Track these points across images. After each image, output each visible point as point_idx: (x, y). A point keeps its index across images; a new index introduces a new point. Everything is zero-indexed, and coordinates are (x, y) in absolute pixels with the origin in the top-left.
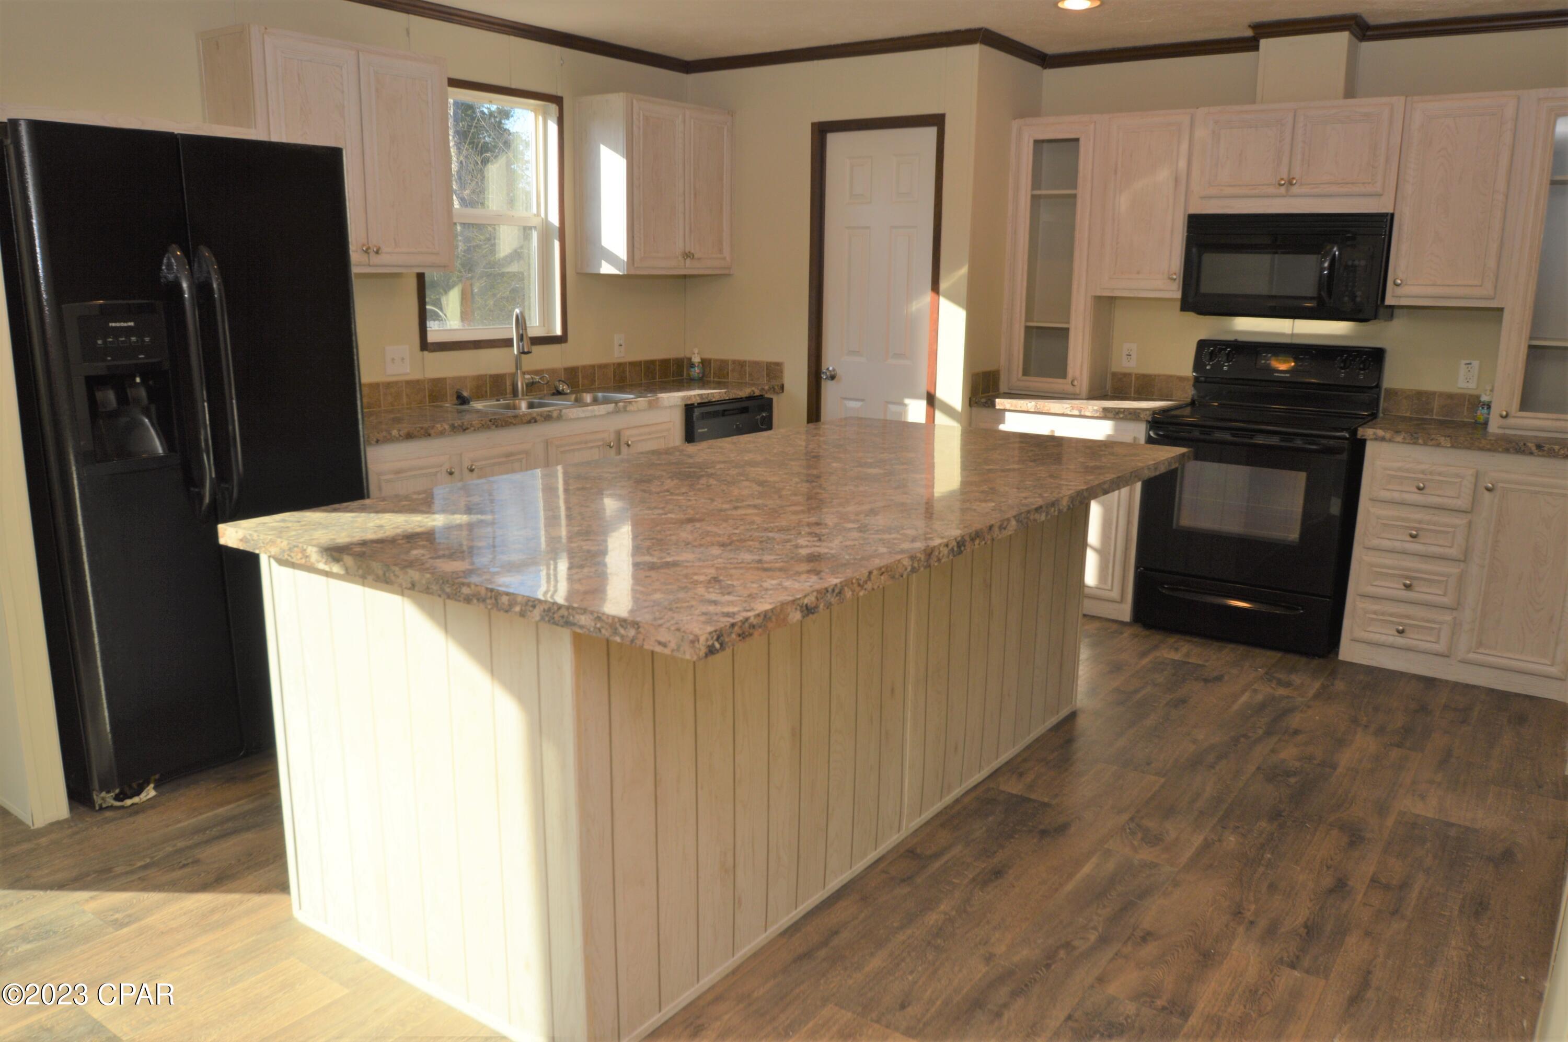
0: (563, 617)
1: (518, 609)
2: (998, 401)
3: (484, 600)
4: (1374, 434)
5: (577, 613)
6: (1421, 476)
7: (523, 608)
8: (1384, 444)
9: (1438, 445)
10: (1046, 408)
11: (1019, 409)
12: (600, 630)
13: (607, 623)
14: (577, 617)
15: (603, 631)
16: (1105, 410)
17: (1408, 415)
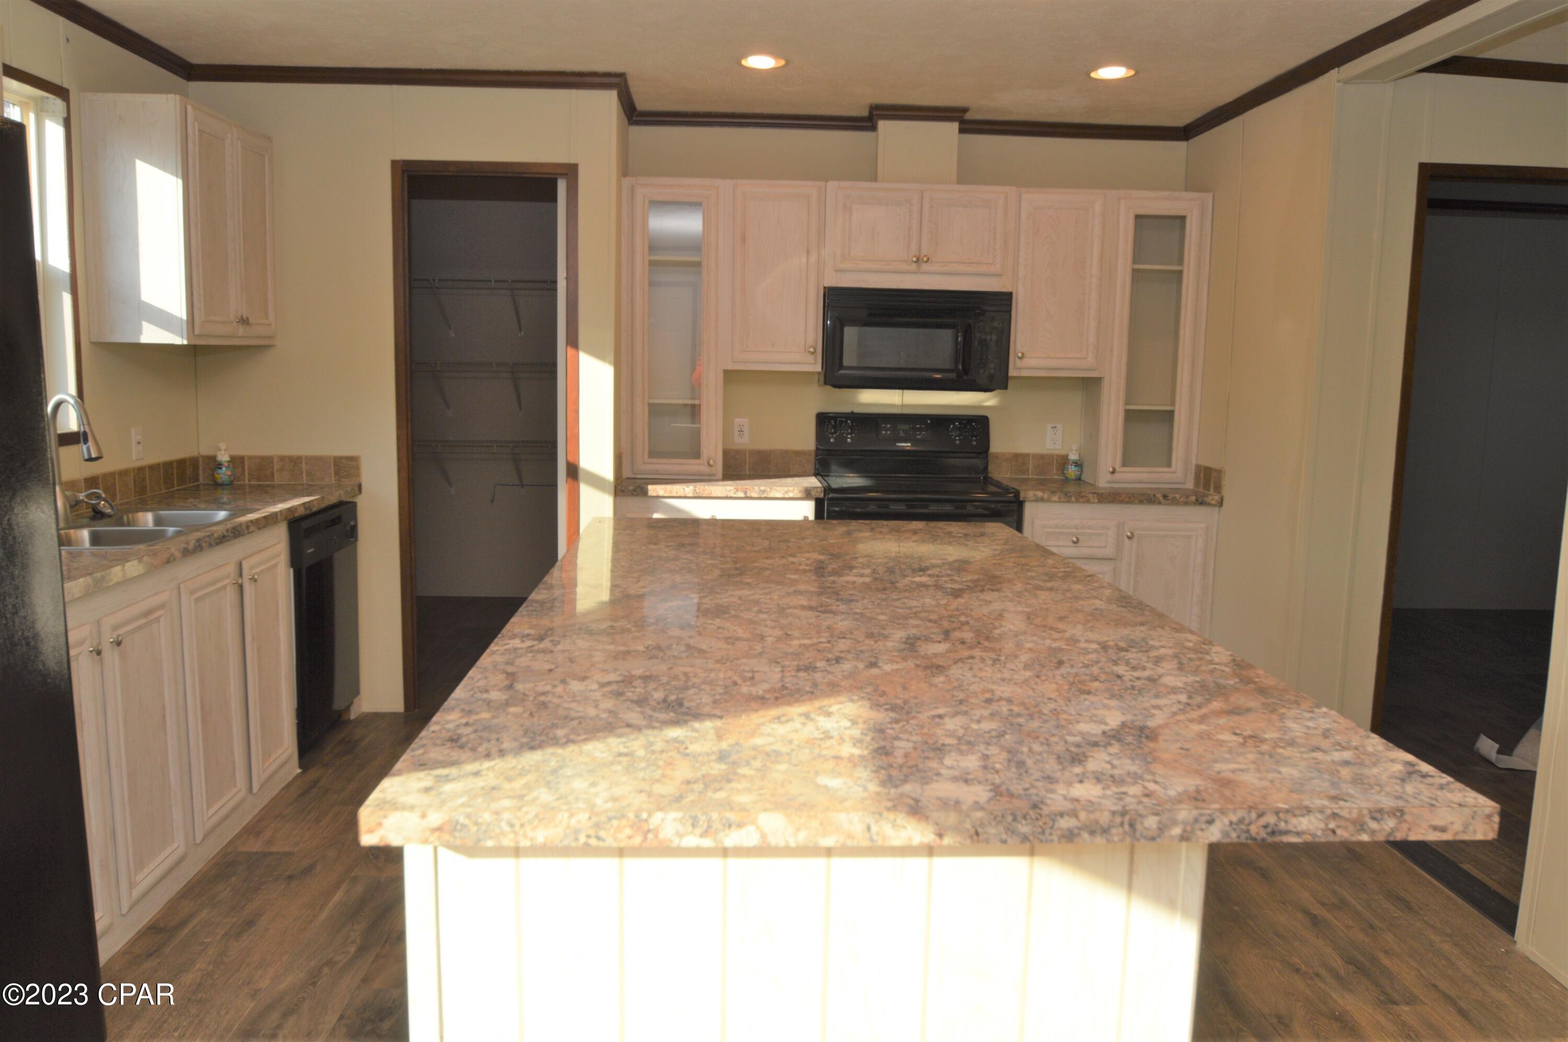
0: (1265, 827)
1: (1177, 831)
2: (650, 487)
3: (1105, 831)
4: (1035, 495)
5: (1295, 816)
6: (1074, 531)
7: (1189, 829)
9: (1088, 501)
10: (706, 492)
12: (1334, 832)
13: (1346, 819)
14: (1294, 821)
15: (1339, 832)
17: (1008, 475)
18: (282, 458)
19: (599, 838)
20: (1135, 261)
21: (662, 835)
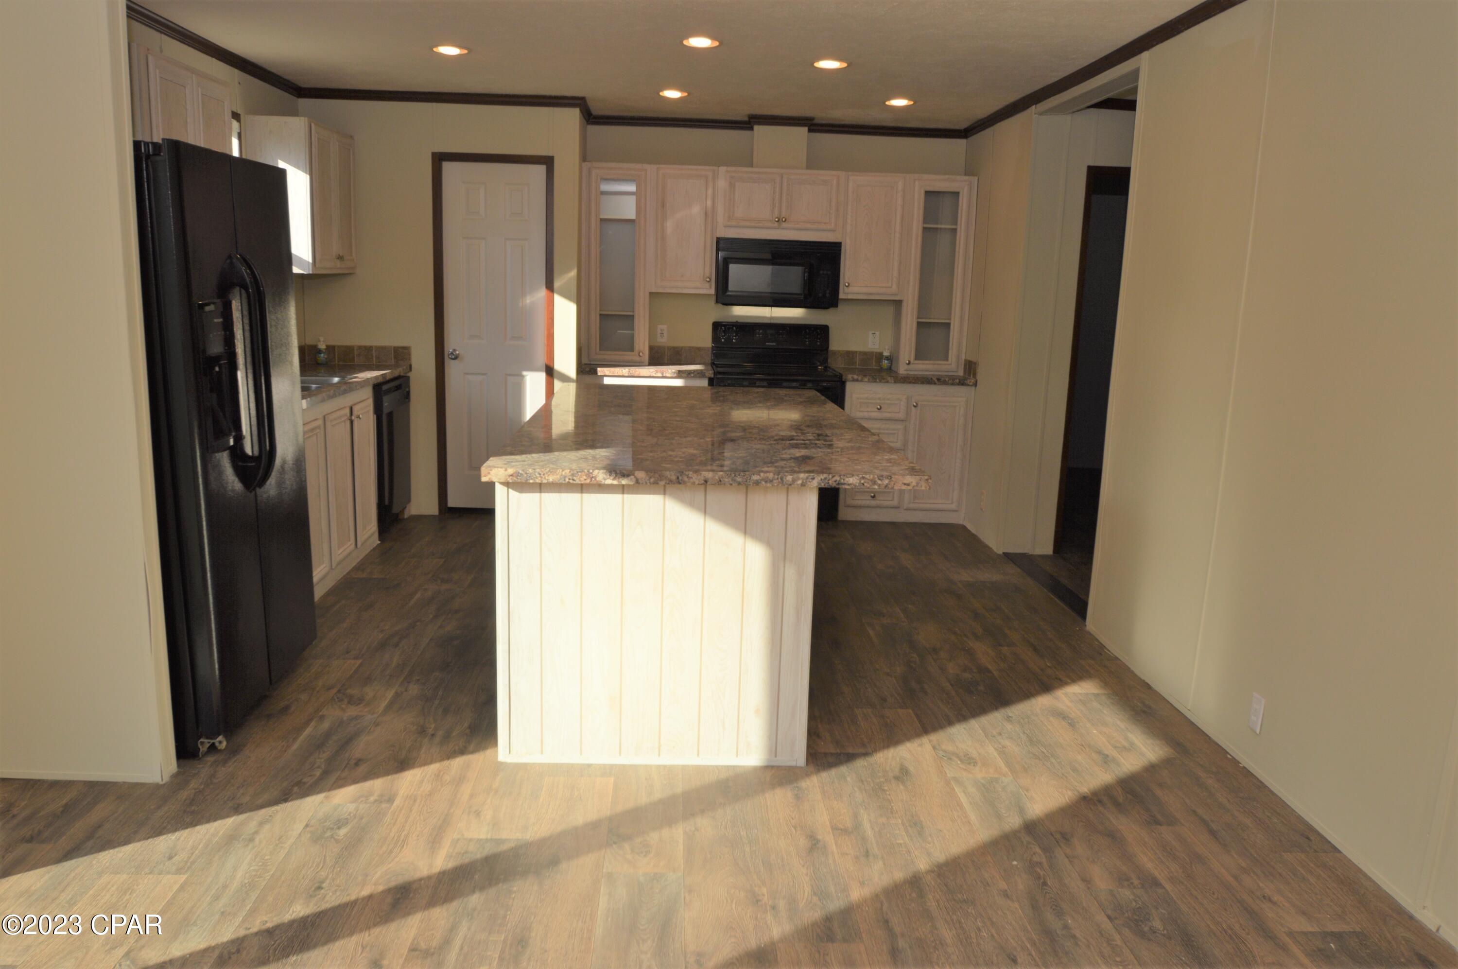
0: (836, 481)
1: (800, 482)
2: (599, 369)
3: (771, 481)
4: (852, 377)
5: (847, 477)
6: (878, 401)
7: (804, 481)
8: (857, 383)
9: (888, 382)
10: (637, 373)
11: (616, 374)
12: (863, 484)
13: (869, 480)
14: (847, 479)
15: (865, 484)
16: (680, 372)
17: (843, 366)
18: (360, 347)
19: (573, 480)
20: (925, 222)
21: (597, 479)
